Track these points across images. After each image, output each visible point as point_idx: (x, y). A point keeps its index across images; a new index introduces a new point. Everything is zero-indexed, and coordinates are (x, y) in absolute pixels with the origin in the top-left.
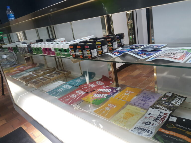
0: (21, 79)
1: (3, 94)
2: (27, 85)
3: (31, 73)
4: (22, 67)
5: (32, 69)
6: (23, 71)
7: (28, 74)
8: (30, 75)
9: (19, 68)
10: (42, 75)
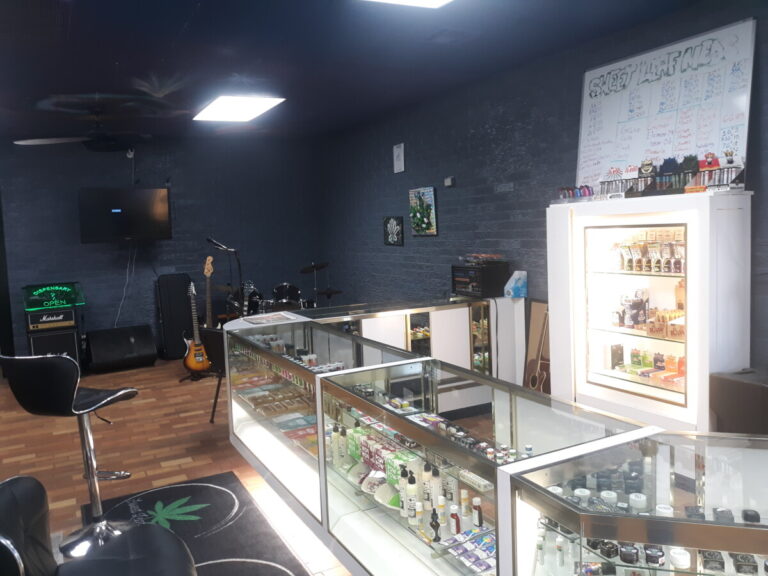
0: (249, 399)
1: (212, 421)
2: (255, 410)
3: (267, 393)
4: (256, 379)
5: (271, 387)
6: (256, 386)
7: (261, 393)
8: (264, 396)
9: (251, 378)
10: (280, 400)
